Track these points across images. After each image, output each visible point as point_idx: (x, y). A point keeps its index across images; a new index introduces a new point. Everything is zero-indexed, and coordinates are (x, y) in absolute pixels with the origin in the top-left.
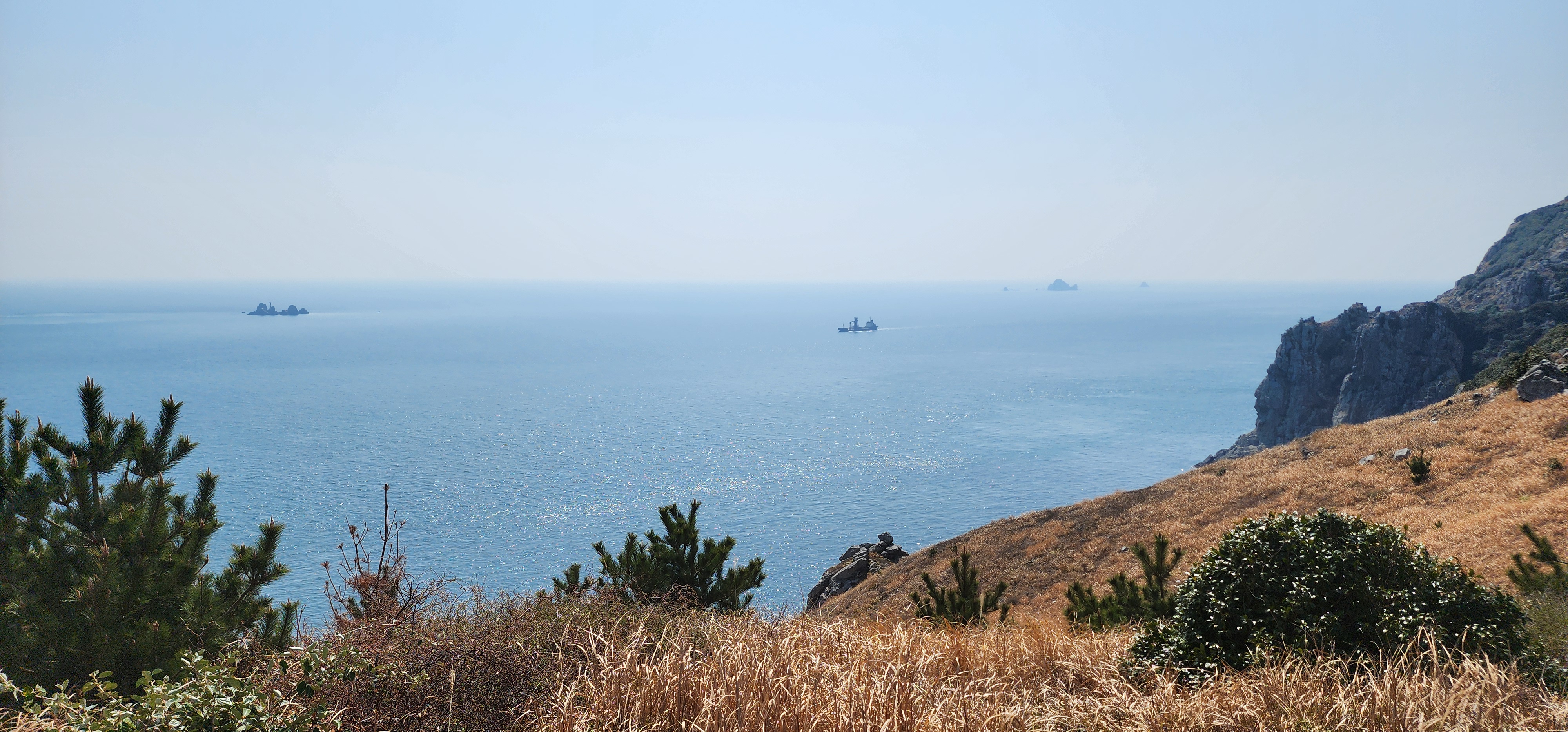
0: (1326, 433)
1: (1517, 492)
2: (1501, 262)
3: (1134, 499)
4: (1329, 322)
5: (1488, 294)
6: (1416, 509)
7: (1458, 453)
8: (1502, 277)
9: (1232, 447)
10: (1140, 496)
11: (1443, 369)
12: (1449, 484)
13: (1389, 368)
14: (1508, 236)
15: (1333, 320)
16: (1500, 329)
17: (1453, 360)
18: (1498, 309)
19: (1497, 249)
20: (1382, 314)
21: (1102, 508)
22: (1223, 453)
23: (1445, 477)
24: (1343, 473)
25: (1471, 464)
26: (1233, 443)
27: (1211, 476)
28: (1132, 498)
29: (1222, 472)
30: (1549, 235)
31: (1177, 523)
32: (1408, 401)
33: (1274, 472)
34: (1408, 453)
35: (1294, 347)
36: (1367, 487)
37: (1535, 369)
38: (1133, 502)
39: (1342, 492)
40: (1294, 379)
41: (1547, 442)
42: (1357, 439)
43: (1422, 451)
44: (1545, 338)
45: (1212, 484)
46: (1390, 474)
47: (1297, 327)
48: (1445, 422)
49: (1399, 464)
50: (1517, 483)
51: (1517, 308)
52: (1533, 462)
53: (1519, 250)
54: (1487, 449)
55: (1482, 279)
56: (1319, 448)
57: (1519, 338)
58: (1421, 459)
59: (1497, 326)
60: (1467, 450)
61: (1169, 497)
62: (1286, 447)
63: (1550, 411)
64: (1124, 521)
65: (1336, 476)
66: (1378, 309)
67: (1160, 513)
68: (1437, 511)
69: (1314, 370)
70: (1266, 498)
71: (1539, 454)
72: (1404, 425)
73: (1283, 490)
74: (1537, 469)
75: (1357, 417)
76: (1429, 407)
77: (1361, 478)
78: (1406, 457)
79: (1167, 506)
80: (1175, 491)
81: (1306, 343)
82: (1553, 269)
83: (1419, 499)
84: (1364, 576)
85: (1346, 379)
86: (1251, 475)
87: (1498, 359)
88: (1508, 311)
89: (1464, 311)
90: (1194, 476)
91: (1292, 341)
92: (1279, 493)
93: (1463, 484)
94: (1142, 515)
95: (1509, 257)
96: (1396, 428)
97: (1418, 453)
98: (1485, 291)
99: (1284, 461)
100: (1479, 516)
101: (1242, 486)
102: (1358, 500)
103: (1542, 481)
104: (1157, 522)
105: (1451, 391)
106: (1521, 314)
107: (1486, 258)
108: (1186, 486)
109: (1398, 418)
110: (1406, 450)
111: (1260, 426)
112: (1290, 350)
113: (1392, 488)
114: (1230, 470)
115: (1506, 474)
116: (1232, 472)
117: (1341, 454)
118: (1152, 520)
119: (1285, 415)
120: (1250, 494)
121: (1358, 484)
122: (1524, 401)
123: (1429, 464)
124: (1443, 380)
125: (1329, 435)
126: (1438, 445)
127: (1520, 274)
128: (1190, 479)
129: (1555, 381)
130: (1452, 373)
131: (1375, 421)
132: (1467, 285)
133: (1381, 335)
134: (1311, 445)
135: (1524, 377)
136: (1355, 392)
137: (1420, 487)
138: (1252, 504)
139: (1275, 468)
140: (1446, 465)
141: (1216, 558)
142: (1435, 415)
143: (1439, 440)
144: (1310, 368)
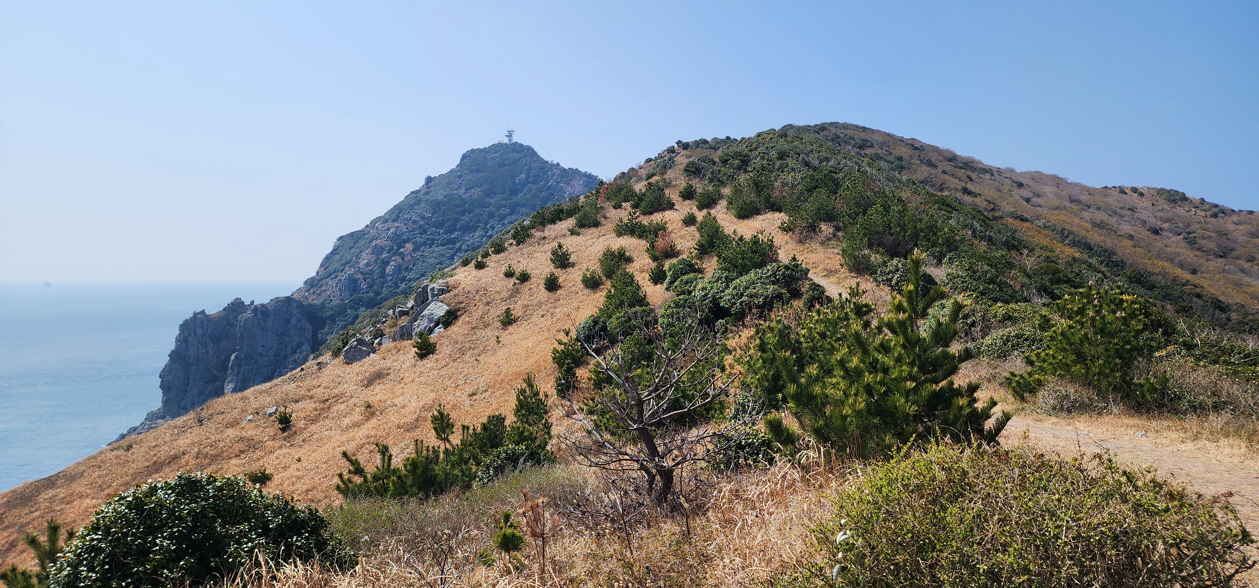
0: (216, 402)
1: (346, 428)
2: (331, 268)
3: (43, 486)
4: (217, 313)
5: (325, 290)
6: (284, 451)
7: (310, 405)
8: (332, 279)
9: (142, 424)
10: (50, 482)
11: (300, 345)
12: (305, 429)
13: (263, 346)
14: (333, 250)
15: (220, 312)
16: (334, 315)
17: (306, 338)
18: (331, 301)
19: (328, 259)
20: (255, 306)
21: (8, 501)
22: (133, 430)
23: (302, 424)
24: (231, 433)
25: (318, 412)
26: (142, 420)
27: (119, 453)
28: (40, 486)
29: (130, 447)
30: (358, 250)
31: (88, 501)
32: (278, 370)
33: (176, 440)
34: (277, 410)
35: (190, 335)
36: (249, 440)
37: (353, 342)
38: (43, 489)
39: (231, 447)
40: (191, 361)
41: (363, 390)
42: (240, 404)
43: (286, 407)
44: (360, 320)
45: (120, 459)
46: (265, 427)
47: (191, 318)
48: (299, 384)
49: (271, 419)
50: (347, 421)
51: (343, 300)
52: (355, 405)
53: (341, 260)
54: (327, 400)
55: (320, 280)
56: (211, 415)
57: (345, 321)
58: (285, 414)
59: (332, 312)
60: (315, 402)
61: (80, 478)
62: (185, 418)
63: (363, 369)
64: (33, 509)
65: (225, 436)
66: (252, 302)
67: (72, 495)
68: (298, 450)
69: (207, 352)
70: (170, 463)
71: (358, 399)
72: (272, 390)
73: (184, 454)
74: (358, 410)
75: (241, 387)
76: (289, 374)
77: (244, 434)
78: (275, 413)
79: (77, 487)
80: (85, 471)
81: (199, 331)
82: (362, 273)
83: (285, 443)
84: (214, 519)
85: (233, 357)
86: (156, 446)
87: (333, 336)
88: (338, 302)
89: (311, 302)
90: (103, 455)
91: (188, 330)
92: (180, 457)
93: (313, 428)
94: (52, 500)
95: (336, 265)
96: (267, 392)
97: (283, 409)
98: (323, 288)
99: (183, 430)
100: (324, 449)
101: (148, 456)
102: (242, 452)
103: (361, 417)
104: (68, 503)
105: (305, 360)
106: (346, 304)
107: (322, 265)
108: (96, 465)
109: (268, 384)
110: (275, 408)
111: (165, 403)
112: (187, 337)
113: (267, 438)
114: (137, 444)
115: (341, 416)
116: (138, 446)
117: (229, 418)
118: (62, 503)
119: (186, 391)
120: (155, 463)
121: (242, 439)
122: (348, 364)
123: (290, 416)
124: (300, 353)
125: (218, 403)
126: (296, 401)
127: (343, 276)
128: (99, 459)
129: (365, 349)
130: (306, 347)
131: (252, 389)
132: (311, 284)
133: (256, 322)
134: (204, 414)
135: (347, 347)
136: (240, 367)
137: (286, 434)
138: (157, 471)
139: (176, 437)
140: (303, 415)
141: (88, 535)
142: (293, 379)
143: (297, 398)
144: (204, 350)
